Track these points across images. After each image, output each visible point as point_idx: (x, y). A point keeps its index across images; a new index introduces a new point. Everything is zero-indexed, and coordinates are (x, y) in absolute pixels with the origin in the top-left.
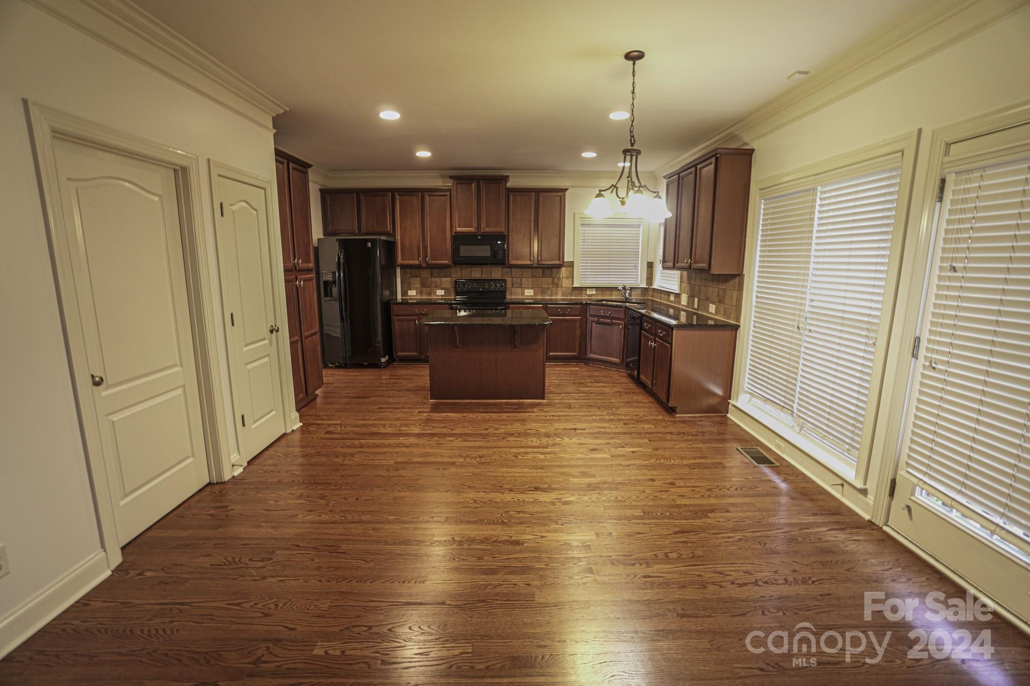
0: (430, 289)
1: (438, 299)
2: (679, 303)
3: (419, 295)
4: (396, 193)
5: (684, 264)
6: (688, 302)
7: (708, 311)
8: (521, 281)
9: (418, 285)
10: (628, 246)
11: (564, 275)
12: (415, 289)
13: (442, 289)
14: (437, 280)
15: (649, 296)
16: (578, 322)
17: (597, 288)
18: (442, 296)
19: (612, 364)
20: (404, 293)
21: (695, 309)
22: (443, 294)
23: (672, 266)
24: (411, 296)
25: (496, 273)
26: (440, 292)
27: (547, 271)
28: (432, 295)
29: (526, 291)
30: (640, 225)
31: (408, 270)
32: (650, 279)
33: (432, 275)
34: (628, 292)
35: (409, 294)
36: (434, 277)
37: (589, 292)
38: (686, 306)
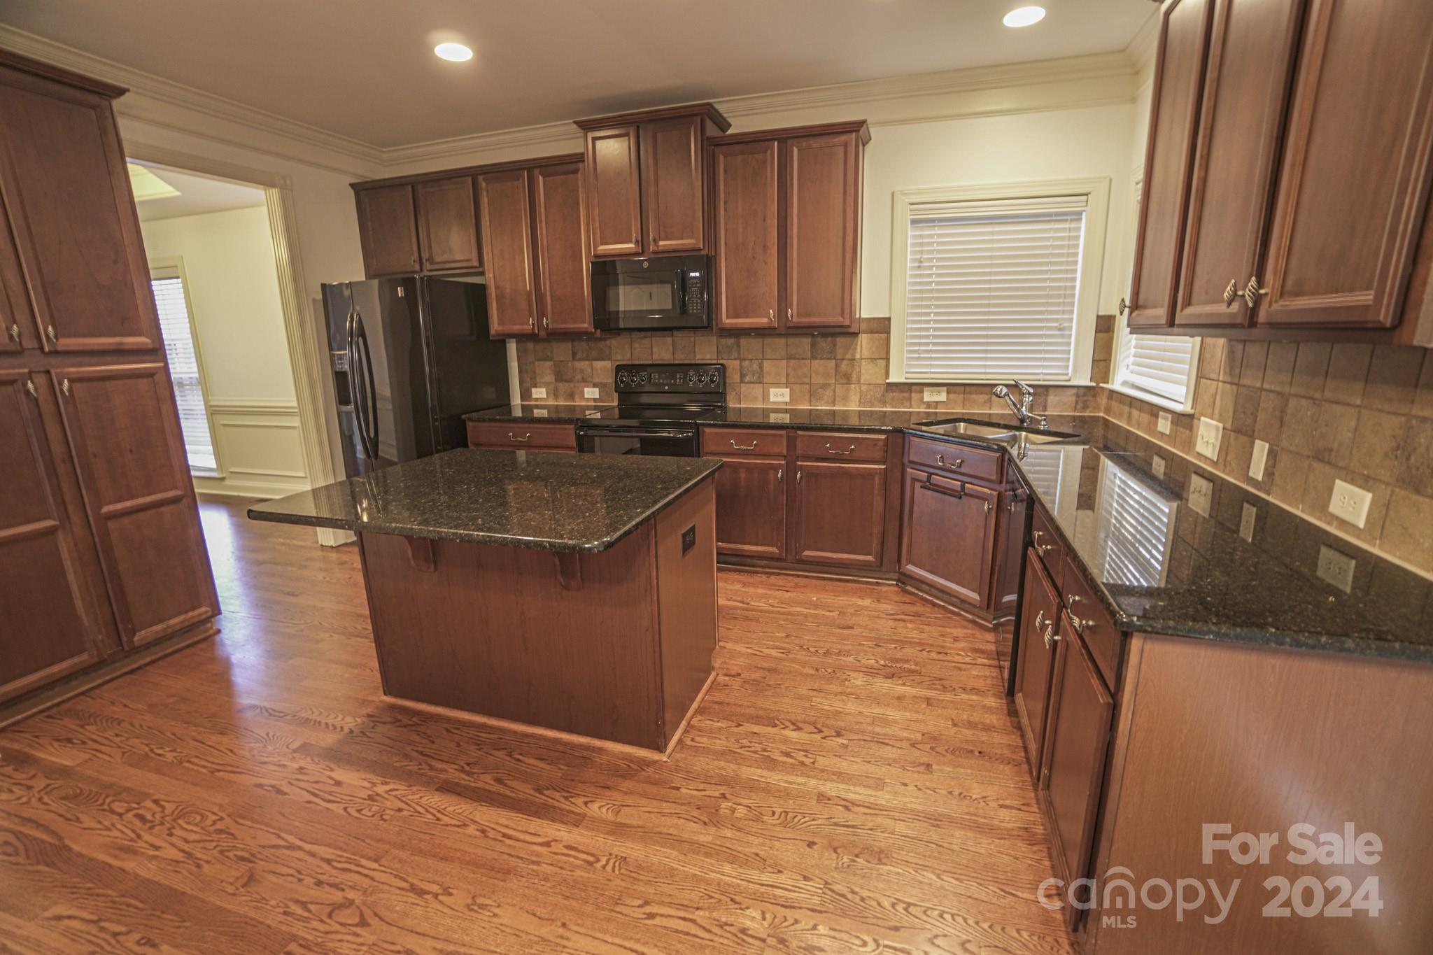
0: (572, 385)
1: (589, 408)
2: (1189, 444)
3: (552, 397)
4: (481, 178)
5: (1222, 308)
6: (1224, 449)
7: (1321, 506)
8: (761, 367)
9: (550, 378)
10: (1046, 272)
11: (866, 353)
12: (546, 385)
13: (595, 386)
14: (584, 365)
15: (1097, 408)
16: (877, 479)
17: (951, 387)
18: (595, 400)
19: (963, 603)
20: (525, 395)
21: (1252, 481)
22: (597, 396)
23: (1163, 321)
24: (537, 400)
25: (705, 350)
26: (591, 393)
27: (824, 344)
28: (577, 399)
29: (773, 391)
30: (1080, 213)
31: (530, 345)
32: (1103, 361)
33: (574, 354)
34: (1027, 399)
35: (534, 396)
36: (580, 360)
37: (928, 396)
38: (1215, 464)
